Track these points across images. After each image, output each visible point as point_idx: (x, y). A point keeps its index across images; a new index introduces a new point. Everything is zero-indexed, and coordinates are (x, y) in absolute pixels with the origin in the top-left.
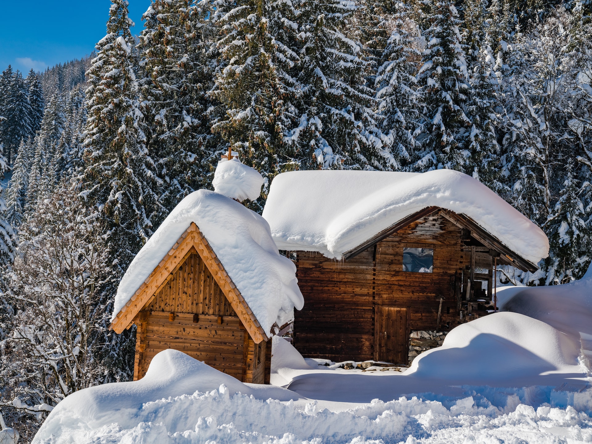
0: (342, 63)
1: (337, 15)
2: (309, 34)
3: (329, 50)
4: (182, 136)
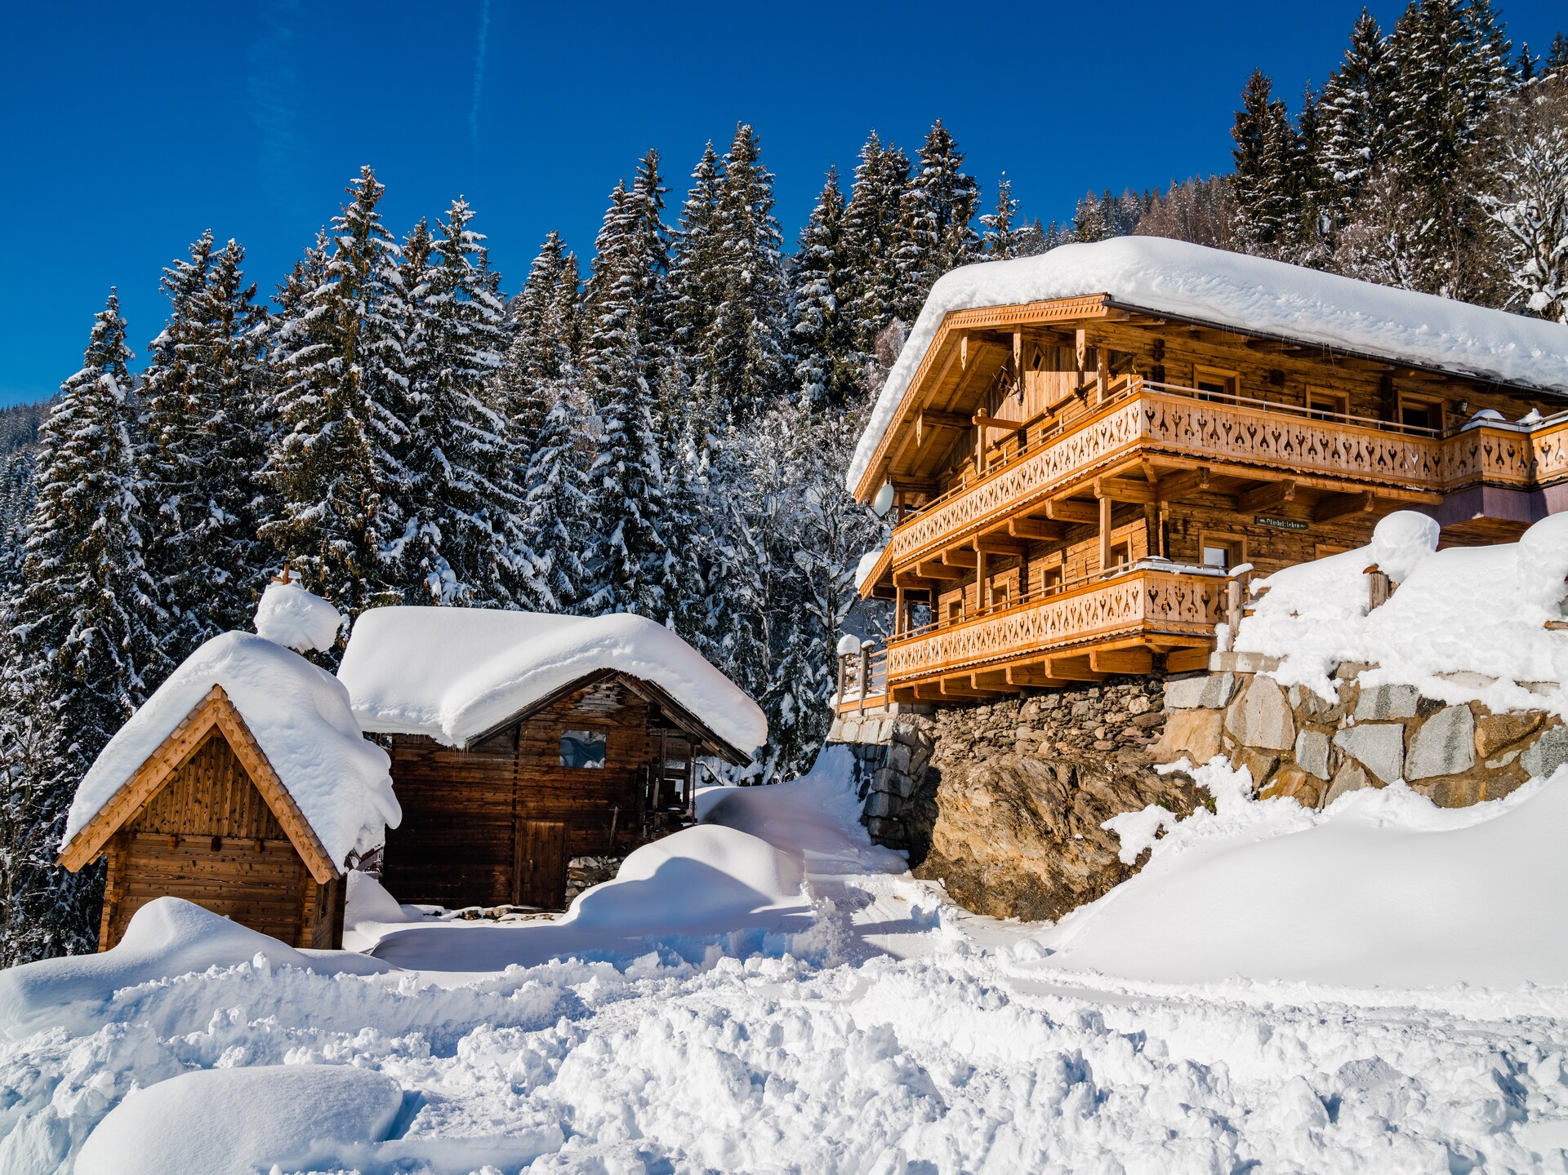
0: (476, 443)
1: (472, 371)
2: (425, 396)
3: (456, 422)
4: (206, 542)
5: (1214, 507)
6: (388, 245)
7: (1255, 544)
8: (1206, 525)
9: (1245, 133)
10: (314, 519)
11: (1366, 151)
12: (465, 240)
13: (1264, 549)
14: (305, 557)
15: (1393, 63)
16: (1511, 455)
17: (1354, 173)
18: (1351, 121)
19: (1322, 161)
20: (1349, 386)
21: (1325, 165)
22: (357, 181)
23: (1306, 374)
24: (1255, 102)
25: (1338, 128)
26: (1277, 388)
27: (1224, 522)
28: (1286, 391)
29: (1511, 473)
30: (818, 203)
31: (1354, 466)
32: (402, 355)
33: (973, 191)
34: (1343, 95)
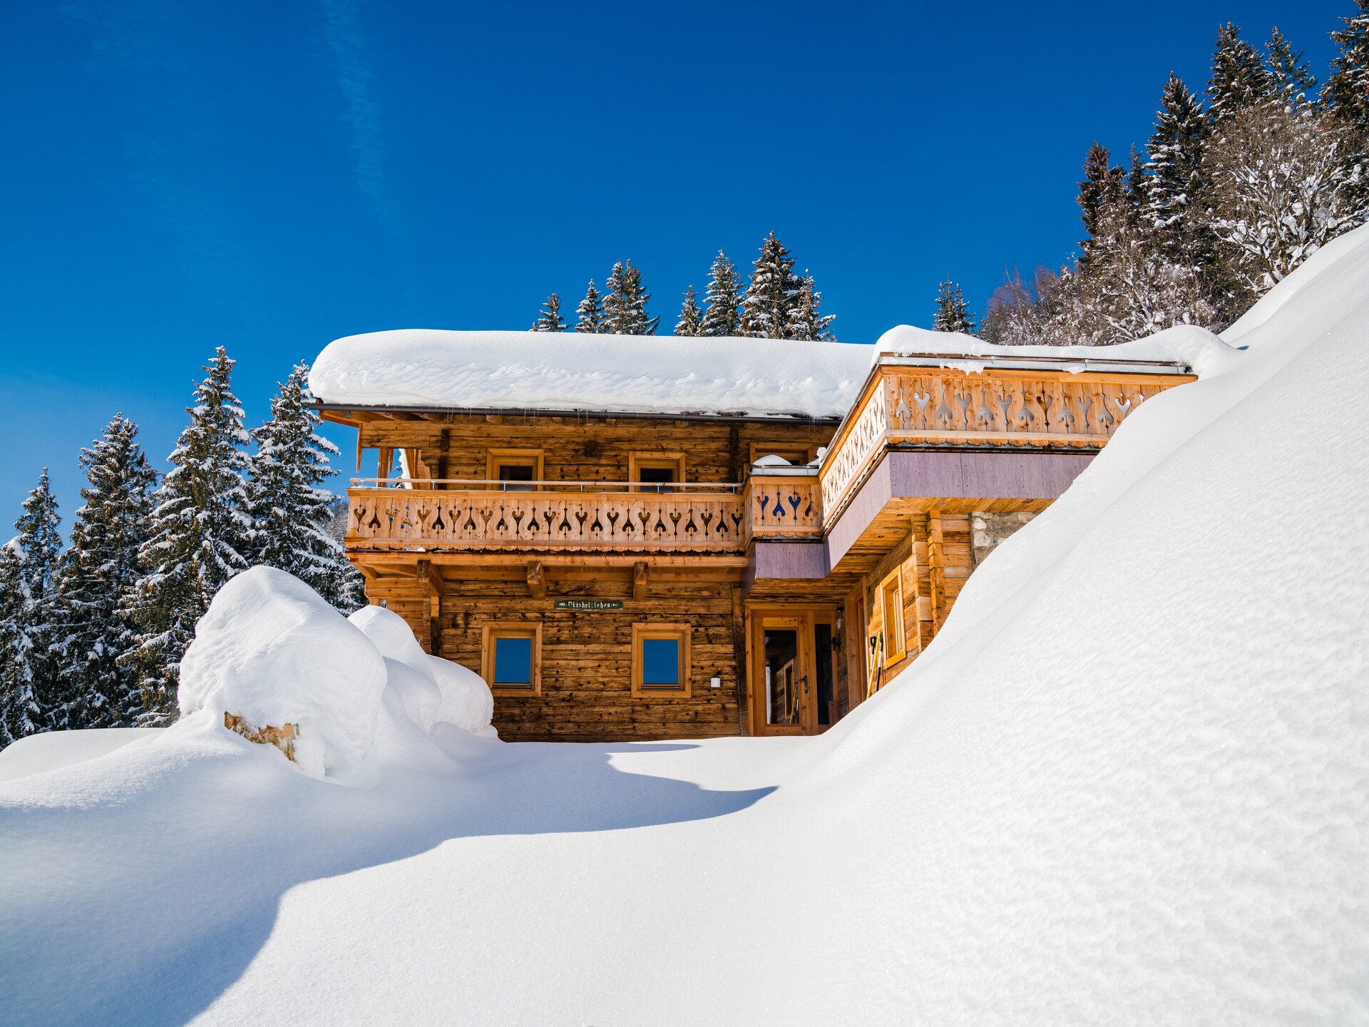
5: (505, 596)
6: (235, 409)
7: (554, 630)
8: (494, 616)
9: (1088, 199)
10: (157, 647)
11: (1182, 198)
12: (305, 397)
13: (565, 635)
14: (152, 679)
15: (1201, 116)
16: (795, 504)
17: (1173, 218)
18: (1168, 173)
19: (1145, 213)
20: (687, 446)
21: (1148, 216)
22: (213, 360)
23: (630, 441)
24: (1095, 171)
25: (1156, 181)
26: (593, 460)
27: (516, 611)
28: (603, 461)
29: (791, 525)
30: (680, 320)
31: (620, 537)
32: (246, 500)
33: (802, 290)
34: (1158, 151)
